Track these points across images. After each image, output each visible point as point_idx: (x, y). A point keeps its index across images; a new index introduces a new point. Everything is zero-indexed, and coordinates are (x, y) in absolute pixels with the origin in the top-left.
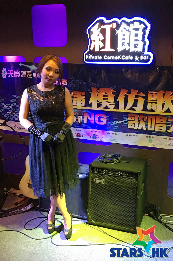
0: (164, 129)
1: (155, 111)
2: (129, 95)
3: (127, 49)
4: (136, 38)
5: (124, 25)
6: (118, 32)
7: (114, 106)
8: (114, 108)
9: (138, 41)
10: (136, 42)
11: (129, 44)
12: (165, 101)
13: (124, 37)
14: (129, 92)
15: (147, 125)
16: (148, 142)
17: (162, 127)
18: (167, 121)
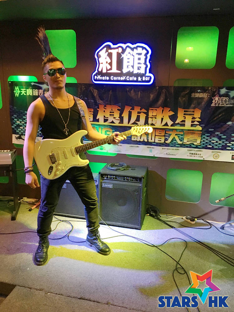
0: (163, 141)
1: (155, 125)
2: (132, 111)
3: (131, 71)
4: (139, 61)
5: (128, 50)
6: (123, 56)
7: (120, 121)
8: (119, 123)
9: (141, 64)
10: (139, 65)
11: (133, 67)
12: (163, 116)
13: (128, 60)
14: (133, 109)
15: (148, 137)
16: (149, 152)
17: (161, 138)
18: (166, 133)
